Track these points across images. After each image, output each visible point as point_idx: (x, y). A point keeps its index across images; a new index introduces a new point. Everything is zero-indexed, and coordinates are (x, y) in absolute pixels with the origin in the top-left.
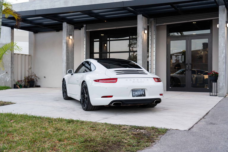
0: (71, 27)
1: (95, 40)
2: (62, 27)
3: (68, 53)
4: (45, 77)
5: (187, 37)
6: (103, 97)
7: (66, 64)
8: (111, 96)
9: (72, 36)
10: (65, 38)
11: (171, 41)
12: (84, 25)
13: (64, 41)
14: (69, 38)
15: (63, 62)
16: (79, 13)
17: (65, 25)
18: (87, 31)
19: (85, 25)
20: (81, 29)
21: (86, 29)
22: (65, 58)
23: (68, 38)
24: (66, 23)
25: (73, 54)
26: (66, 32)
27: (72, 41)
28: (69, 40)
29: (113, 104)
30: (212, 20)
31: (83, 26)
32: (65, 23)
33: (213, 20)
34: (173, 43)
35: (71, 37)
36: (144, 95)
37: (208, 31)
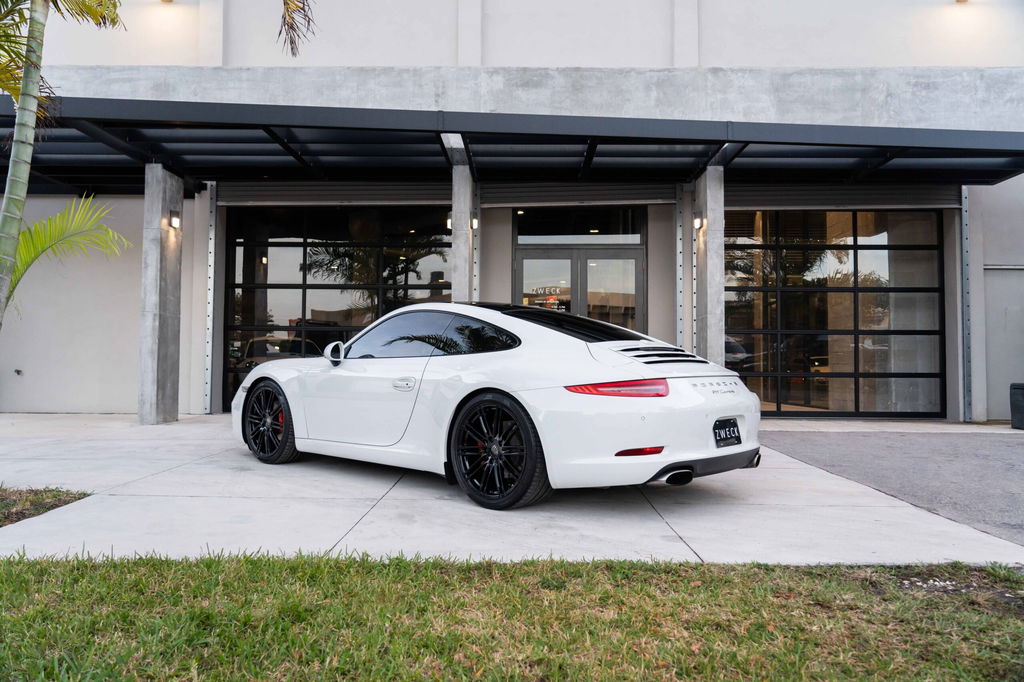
0: (174, 183)
1: (270, 240)
2: (142, 181)
3: (165, 280)
4: (18, 372)
5: (575, 251)
6: (621, 454)
7: (157, 323)
8: (657, 450)
9: (178, 217)
10: (155, 224)
11: (525, 261)
12: (209, 183)
13: (149, 235)
14: (170, 225)
15: (144, 315)
16: (261, 133)
17: (155, 173)
18: (220, 203)
19: (214, 183)
20: (193, 197)
21: (218, 196)
22: (152, 299)
23: (165, 221)
24: (160, 166)
25: (178, 286)
26: (161, 200)
27: (176, 236)
28: (168, 231)
29: (667, 481)
30: (645, 207)
31: (204, 187)
32: (154, 165)
33: (649, 209)
34: (529, 265)
35: (176, 222)
36: (738, 440)
37: (634, 239)
